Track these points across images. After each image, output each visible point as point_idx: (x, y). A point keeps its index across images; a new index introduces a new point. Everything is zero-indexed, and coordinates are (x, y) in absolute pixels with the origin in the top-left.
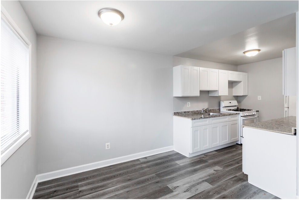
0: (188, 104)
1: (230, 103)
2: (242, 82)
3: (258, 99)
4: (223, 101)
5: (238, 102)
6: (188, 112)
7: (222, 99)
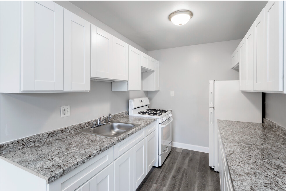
0: (64, 110)
1: (142, 101)
2: (155, 72)
3: (171, 96)
4: (133, 99)
5: (150, 99)
6: (62, 131)
7: (131, 95)
